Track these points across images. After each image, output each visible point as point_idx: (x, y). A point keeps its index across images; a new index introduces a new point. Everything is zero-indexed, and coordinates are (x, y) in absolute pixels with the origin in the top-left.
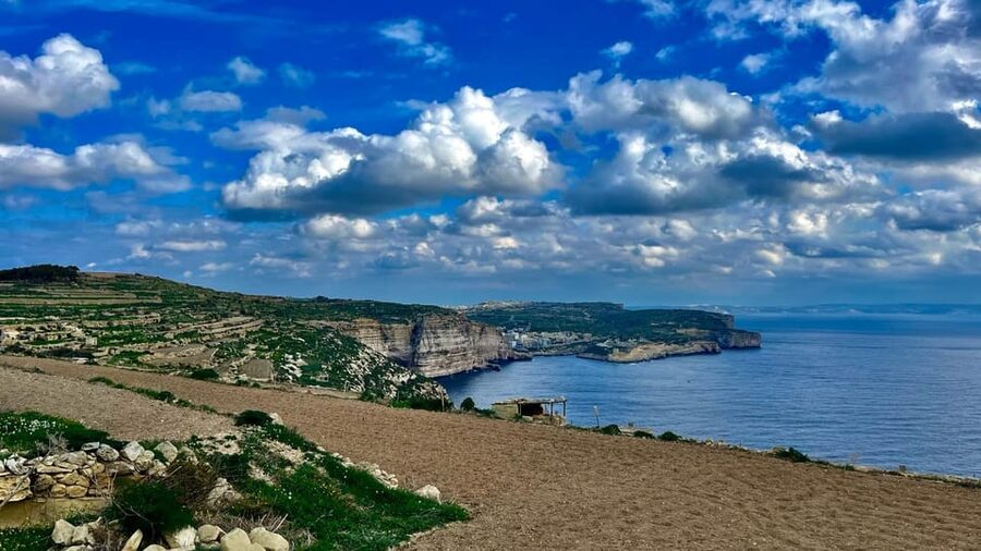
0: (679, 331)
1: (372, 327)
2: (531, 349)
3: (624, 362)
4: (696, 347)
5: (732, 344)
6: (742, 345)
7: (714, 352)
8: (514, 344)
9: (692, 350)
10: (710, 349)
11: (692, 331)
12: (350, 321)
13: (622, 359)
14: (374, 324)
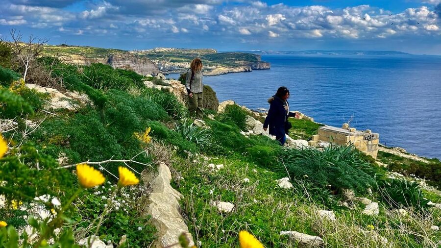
0: (236, 62)
1: (80, 59)
2: (169, 70)
3: (209, 76)
4: (241, 69)
5: (258, 68)
6: (262, 68)
7: (249, 71)
8: (162, 68)
9: (240, 70)
10: (247, 70)
11: (242, 62)
12: (68, 56)
13: (208, 75)
14: (81, 58)
